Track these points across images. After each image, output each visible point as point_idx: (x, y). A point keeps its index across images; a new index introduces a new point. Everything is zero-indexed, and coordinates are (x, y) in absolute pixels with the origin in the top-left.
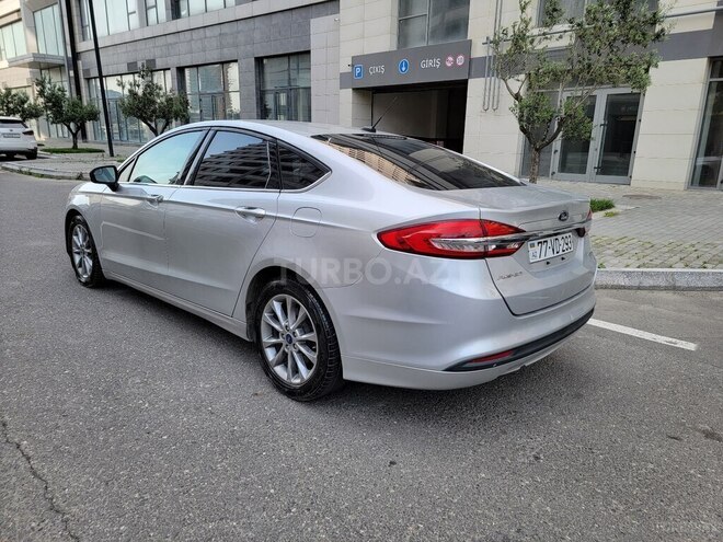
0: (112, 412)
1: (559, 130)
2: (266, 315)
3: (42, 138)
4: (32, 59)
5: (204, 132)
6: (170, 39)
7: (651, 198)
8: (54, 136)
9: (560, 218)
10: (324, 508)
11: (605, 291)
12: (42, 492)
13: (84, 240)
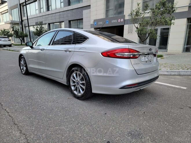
0: (31, 102)
1: (148, 36)
2: (72, 77)
3: (13, 42)
4: (11, 22)
5: (55, 32)
6: (47, 16)
7: (173, 55)
8: (16, 42)
9: (149, 50)
10: (87, 124)
11: (162, 76)
12: (12, 120)
13: (24, 62)
